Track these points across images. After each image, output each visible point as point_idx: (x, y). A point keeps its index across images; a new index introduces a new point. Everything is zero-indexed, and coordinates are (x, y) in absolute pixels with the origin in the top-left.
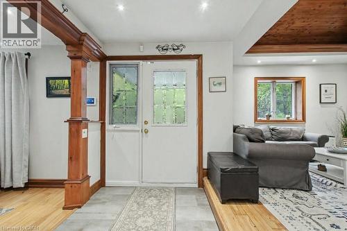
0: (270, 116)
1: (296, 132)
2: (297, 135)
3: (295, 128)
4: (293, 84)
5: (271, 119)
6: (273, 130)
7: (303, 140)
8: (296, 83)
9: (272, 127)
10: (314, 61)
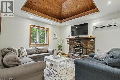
0: (37, 43)
1: (46, 49)
2: (45, 50)
3: (45, 47)
4: (45, 30)
5: (37, 44)
6: (37, 49)
7: (47, 52)
8: (46, 30)
9: (37, 48)
10: (51, 23)
